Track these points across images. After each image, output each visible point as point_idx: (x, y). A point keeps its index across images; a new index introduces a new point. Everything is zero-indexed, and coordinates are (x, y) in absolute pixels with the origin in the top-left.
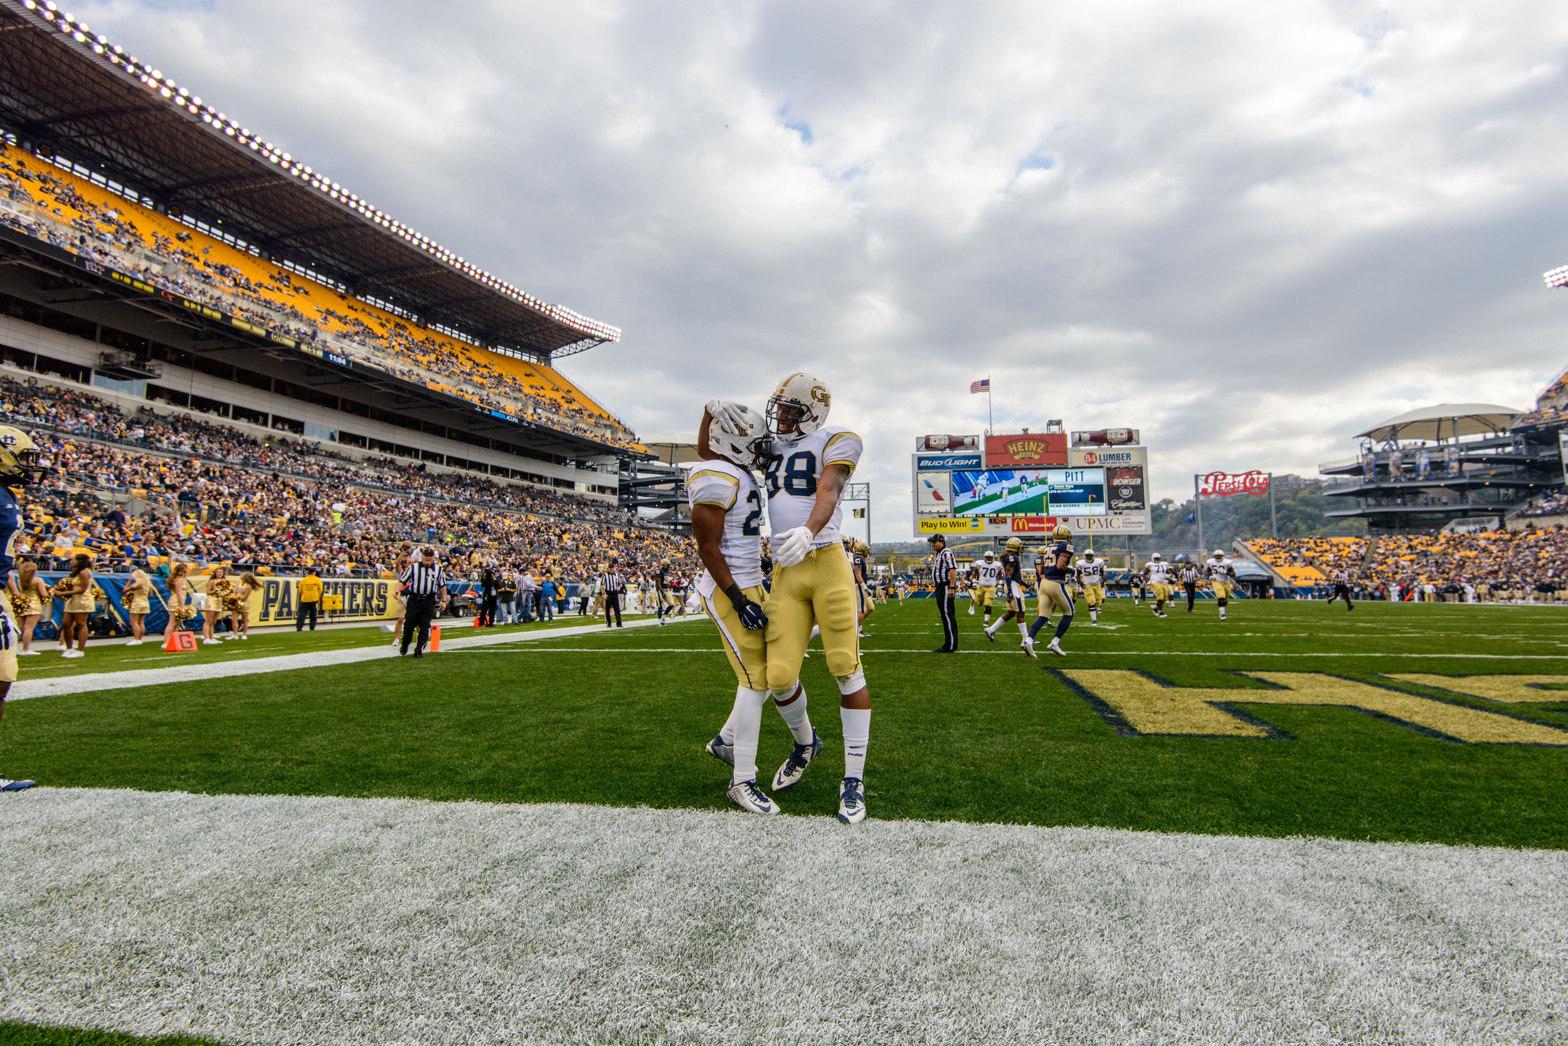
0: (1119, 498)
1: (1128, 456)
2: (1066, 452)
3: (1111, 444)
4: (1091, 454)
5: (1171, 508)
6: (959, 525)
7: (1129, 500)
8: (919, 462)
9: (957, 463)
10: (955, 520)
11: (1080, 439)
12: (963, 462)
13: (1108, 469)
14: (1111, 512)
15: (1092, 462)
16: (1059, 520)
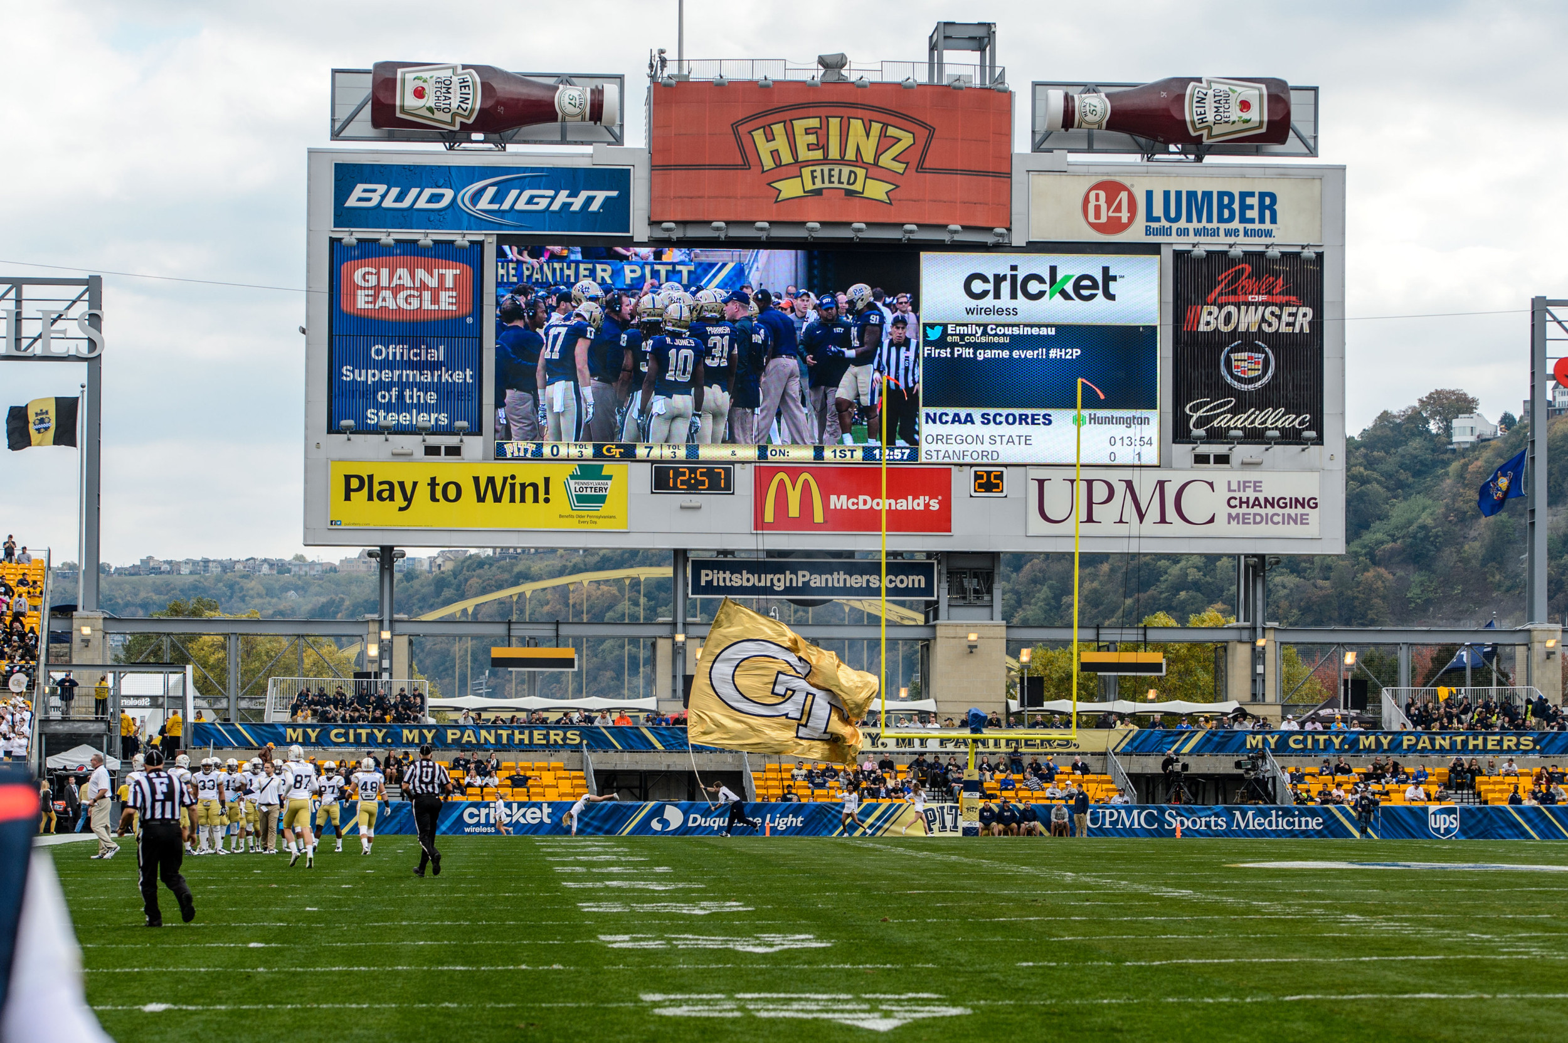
0: (1220, 389)
1: (1268, 203)
2: (1007, 175)
3: (1197, 147)
4: (1112, 189)
5: (1463, 432)
6: (519, 492)
7: (1262, 400)
8: (342, 190)
9: (518, 200)
10: (500, 470)
11: (1068, 119)
12: (544, 200)
13: (1180, 256)
14: (1183, 452)
15: (1116, 225)
16: (962, 483)
